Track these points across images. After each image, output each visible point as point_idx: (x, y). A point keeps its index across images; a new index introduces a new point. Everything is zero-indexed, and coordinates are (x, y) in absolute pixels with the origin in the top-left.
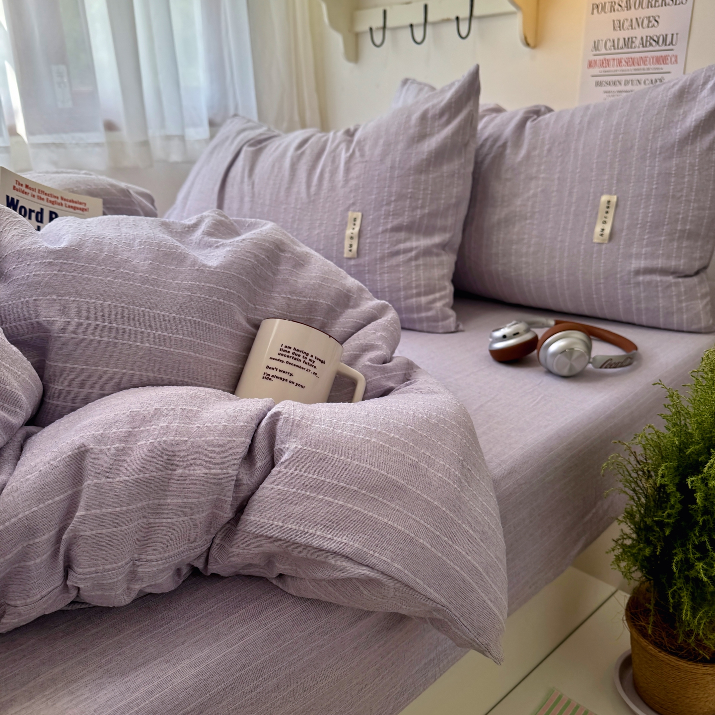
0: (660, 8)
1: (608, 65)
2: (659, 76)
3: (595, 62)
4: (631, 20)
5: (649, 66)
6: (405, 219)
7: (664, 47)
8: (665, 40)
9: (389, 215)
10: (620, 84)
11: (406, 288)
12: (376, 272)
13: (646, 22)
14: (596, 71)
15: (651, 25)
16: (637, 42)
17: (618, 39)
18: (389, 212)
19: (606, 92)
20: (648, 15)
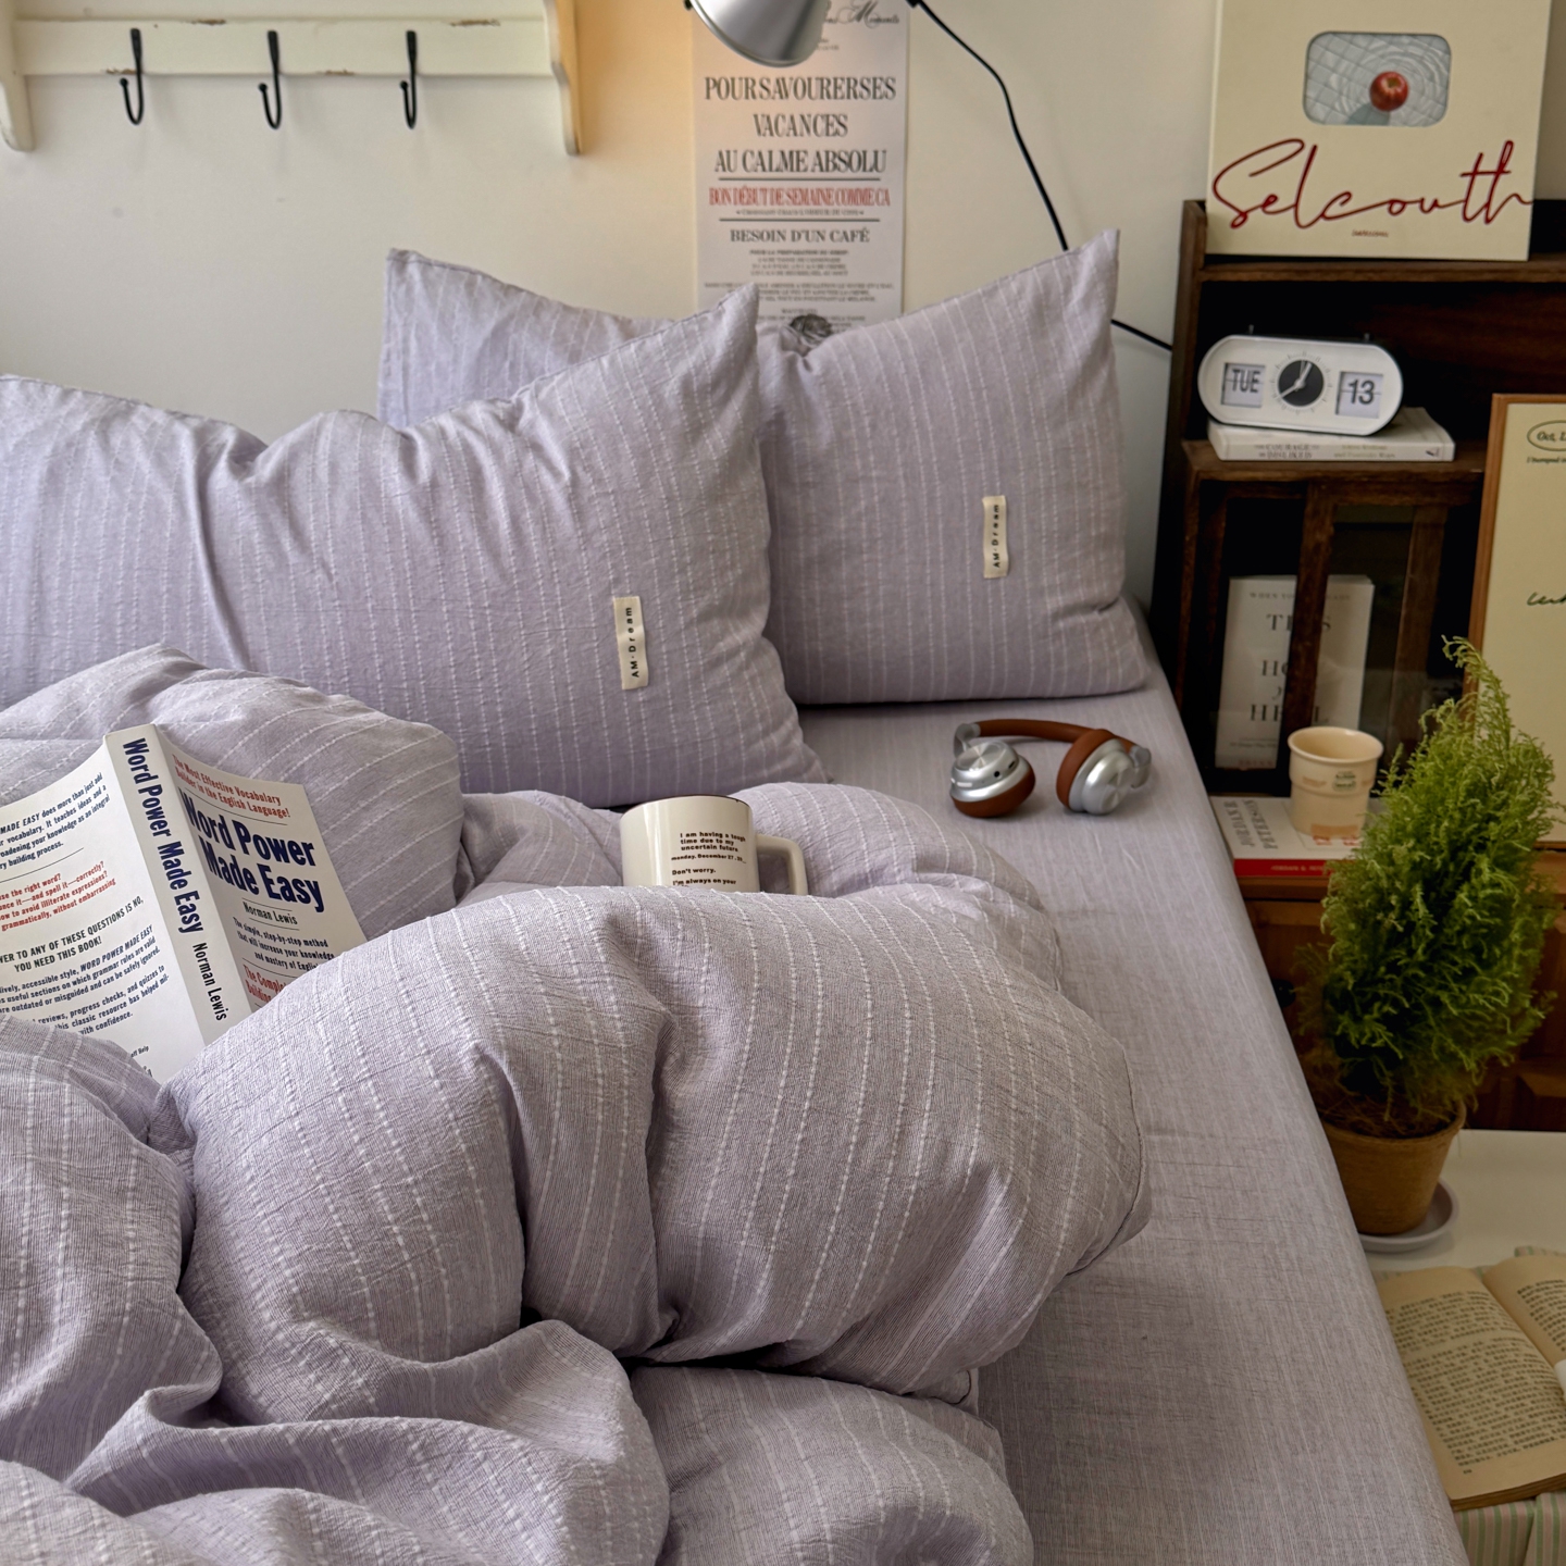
0: (846, 100)
1: (755, 201)
2: (859, 226)
3: (725, 192)
4: (792, 118)
5: (836, 207)
6: (714, 596)
7: (860, 174)
8: (862, 160)
9: (689, 592)
10: (784, 238)
11: (746, 726)
12: (689, 705)
13: (821, 125)
14: (729, 210)
15: (831, 131)
16: (810, 160)
17: (771, 153)
18: (688, 585)
19: (753, 252)
20: (824, 111)
